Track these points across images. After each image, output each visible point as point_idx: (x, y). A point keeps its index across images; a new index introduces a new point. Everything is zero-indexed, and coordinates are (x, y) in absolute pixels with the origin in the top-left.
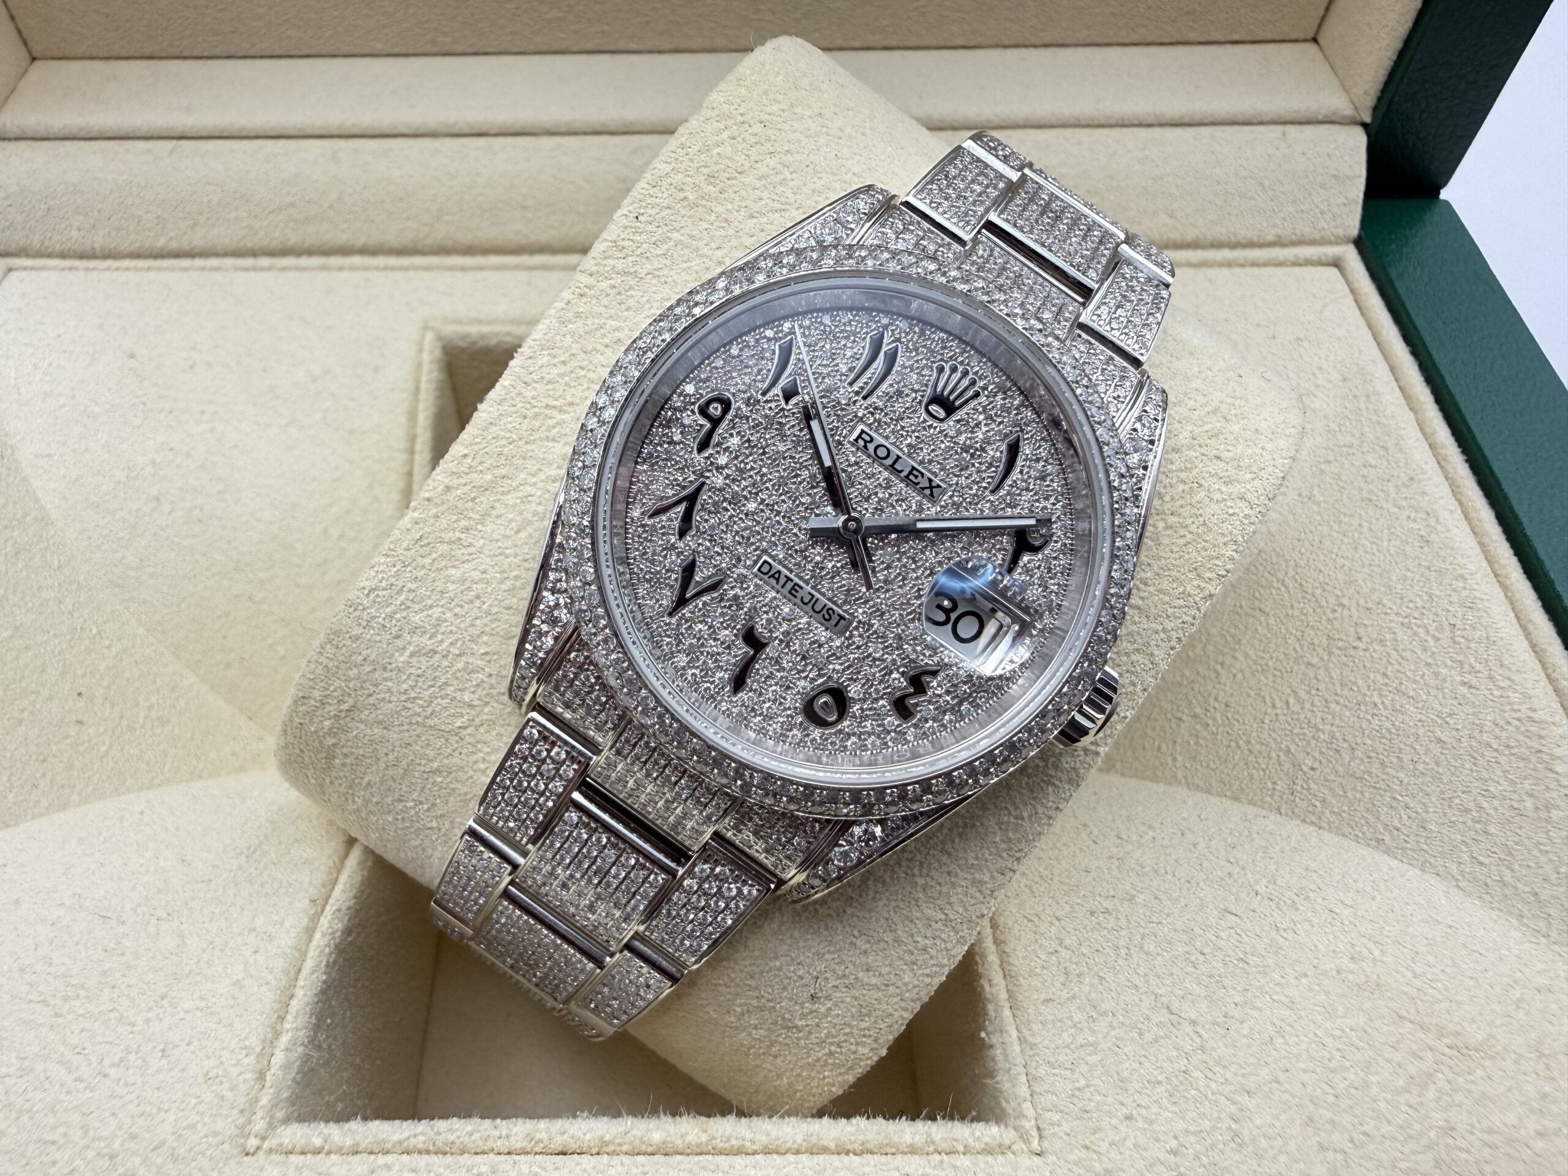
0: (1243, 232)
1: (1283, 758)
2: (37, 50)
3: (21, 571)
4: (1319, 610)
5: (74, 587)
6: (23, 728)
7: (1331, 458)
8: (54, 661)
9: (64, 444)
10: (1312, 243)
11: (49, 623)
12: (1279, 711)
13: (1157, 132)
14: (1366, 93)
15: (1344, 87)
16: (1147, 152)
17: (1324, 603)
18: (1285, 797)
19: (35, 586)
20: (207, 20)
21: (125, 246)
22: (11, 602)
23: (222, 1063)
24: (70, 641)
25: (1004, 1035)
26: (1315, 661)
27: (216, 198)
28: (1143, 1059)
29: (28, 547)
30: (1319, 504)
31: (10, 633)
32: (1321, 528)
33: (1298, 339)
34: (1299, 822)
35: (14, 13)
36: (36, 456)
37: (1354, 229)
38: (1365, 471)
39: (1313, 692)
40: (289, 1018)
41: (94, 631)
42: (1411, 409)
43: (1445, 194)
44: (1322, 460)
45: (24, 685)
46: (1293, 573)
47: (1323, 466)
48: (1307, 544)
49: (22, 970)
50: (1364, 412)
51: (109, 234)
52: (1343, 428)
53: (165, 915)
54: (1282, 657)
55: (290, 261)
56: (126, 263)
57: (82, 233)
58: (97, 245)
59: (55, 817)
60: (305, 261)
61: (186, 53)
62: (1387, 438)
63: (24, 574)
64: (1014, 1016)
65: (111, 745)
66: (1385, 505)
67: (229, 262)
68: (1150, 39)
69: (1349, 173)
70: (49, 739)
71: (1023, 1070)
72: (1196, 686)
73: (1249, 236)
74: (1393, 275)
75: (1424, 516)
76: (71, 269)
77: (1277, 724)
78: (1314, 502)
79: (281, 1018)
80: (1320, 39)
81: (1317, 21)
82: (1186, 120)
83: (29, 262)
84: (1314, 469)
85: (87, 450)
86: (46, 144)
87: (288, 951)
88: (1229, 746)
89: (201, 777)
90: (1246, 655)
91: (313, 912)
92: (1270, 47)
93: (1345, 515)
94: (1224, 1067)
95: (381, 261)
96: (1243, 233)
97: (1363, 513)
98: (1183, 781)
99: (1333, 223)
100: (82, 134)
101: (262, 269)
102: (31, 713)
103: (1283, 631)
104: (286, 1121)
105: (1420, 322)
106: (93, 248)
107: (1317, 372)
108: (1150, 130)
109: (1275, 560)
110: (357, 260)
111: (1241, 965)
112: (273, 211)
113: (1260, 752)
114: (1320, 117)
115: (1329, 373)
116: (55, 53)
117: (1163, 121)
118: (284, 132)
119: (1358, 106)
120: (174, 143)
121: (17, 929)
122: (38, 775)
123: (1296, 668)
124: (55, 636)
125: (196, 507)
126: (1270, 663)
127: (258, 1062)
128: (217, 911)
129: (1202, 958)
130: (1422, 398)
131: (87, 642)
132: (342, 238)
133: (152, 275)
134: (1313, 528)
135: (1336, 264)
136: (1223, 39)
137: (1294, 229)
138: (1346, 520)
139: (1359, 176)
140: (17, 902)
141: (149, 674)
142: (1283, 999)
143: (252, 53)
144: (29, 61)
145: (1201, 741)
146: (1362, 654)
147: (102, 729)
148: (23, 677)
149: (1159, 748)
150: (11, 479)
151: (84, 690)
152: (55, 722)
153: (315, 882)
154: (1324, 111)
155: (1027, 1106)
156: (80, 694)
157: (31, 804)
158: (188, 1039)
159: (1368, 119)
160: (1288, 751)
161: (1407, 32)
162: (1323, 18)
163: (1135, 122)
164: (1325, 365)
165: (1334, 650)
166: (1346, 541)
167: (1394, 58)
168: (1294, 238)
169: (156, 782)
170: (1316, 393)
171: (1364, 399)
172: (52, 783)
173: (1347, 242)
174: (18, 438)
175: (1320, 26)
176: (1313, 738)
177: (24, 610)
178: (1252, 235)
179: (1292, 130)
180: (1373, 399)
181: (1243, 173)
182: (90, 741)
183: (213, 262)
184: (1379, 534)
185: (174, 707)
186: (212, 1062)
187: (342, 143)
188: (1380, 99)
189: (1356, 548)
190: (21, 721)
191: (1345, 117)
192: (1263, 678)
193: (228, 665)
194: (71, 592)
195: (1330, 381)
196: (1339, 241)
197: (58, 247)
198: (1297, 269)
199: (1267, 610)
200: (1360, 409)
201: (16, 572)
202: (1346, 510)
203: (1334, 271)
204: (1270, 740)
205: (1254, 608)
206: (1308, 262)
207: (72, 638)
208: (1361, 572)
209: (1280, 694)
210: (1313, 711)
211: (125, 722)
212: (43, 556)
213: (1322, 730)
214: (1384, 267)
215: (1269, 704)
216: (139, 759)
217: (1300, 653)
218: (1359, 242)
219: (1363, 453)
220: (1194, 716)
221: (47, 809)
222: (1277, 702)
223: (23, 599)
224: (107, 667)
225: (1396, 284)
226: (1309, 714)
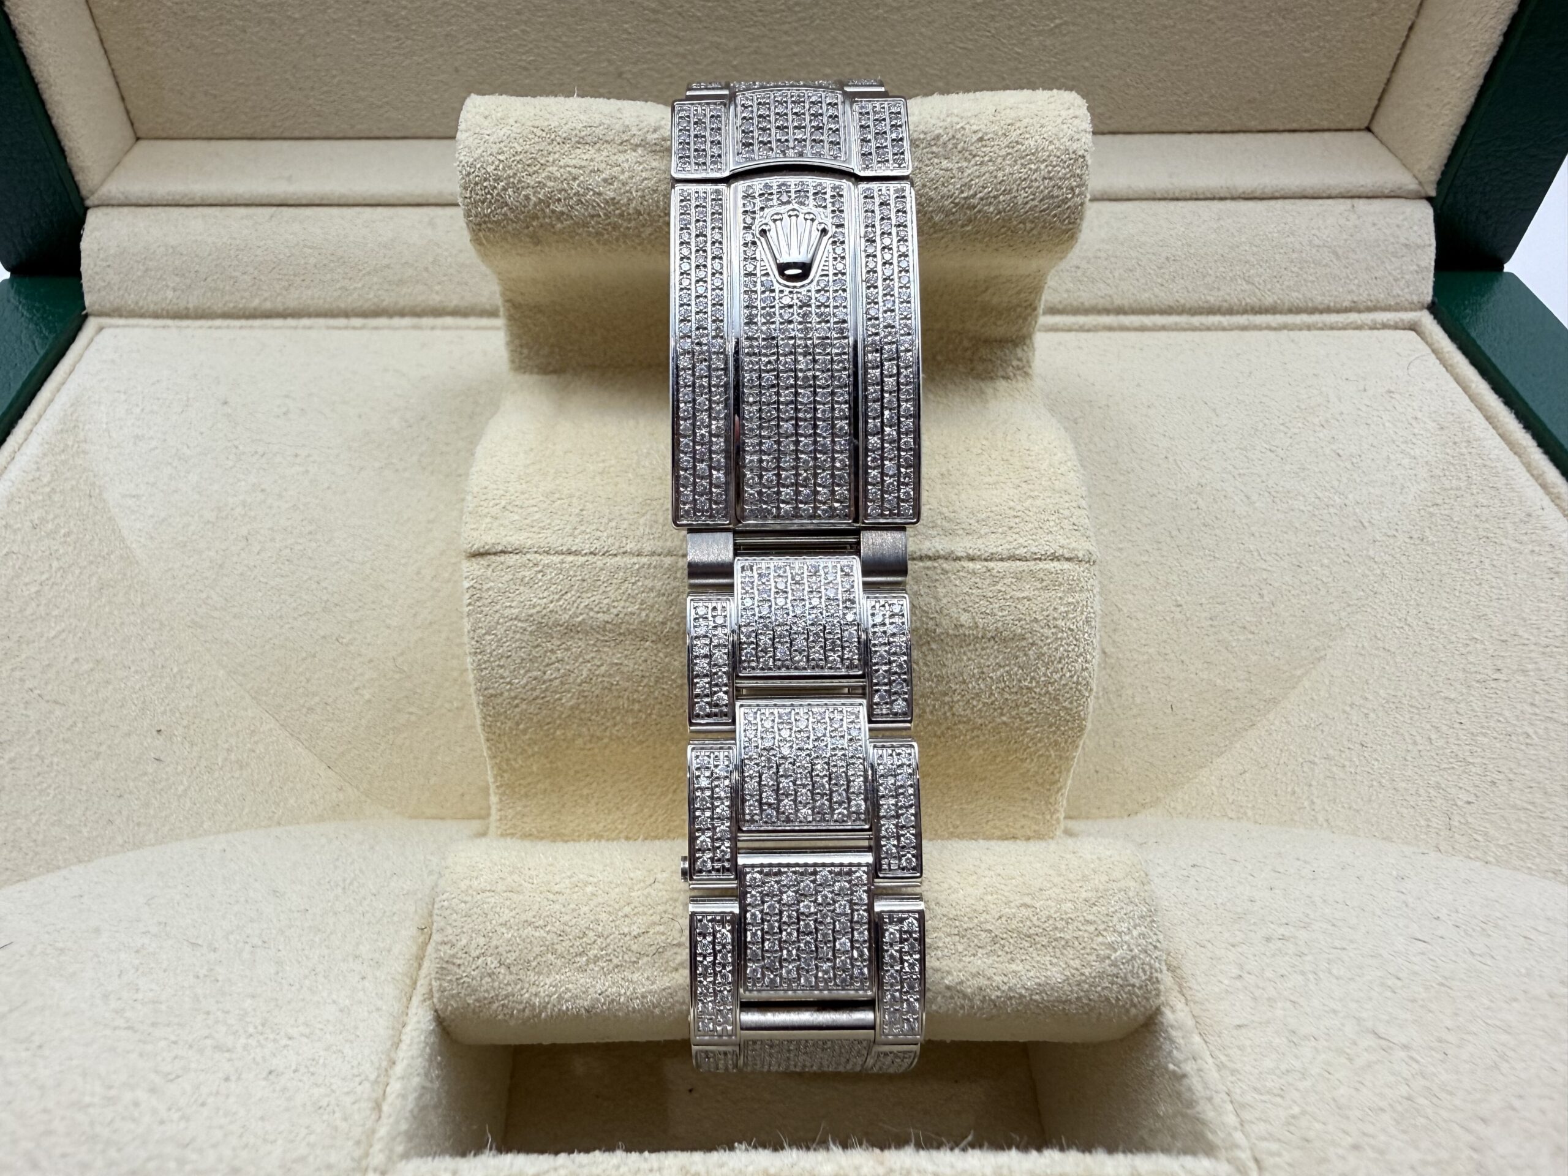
0: (1320, 298)
1: (1433, 793)
2: (142, 130)
3: (104, 606)
4: (1449, 646)
5: (156, 625)
6: (101, 762)
7: (1440, 501)
8: (134, 696)
9: (154, 485)
10: (1387, 308)
11: (130, 659)
12: (1421, 748)
13: (1229, 204)
14: (1430, 168)
15: (1404, 165)
16: (1222, 222)
17: (1453, 638)
18: (1442, 833)
19: (118, 621)
20: (311, 101)
21: (219, 307)
22: (93, 636)
23: (333, 1091)
24: (150, 679)
25: (1199, 1061)
26: (1453, 695)
27: (312, 261)
28: (1358, 1086)
29: (112, 583)
30: (1432, 545)
31: (91, 665)
32: (1438, 567)
33: (1390, 392)
34: (1462, 858)
35: (126, 95)
36: (124, 496)
37: (1429, 298)
38: (1478, 511)
39: (1457, 726)
40: (403, 1046)
41: (175, 670)
42: (1515, 453)
43: (1508, 268)
44: (1429, 504)
45: (103, 718)
46: (1415, 612)
47: (1431, 509)
48: (1426, 584)
49: (106, 997)
50: (1467, 457)
51: (204, 294)
52: (1447, 473)
53: (260, 943)
54: (1416, 693)
55: (383, 321)
56: (218, 322)
57: (178, 293)
58: (191, 306)
59: (130, 854)
60: (396, 321)
61: (286, 134)
62: (1496, 479)
63: (107, 609)
64: (1206, 1042)
65: (189, 787)
66: (1504, 542)
67: (321, 321)
68: (1212, 127)
69: (1419, 241)
70: (126, 775)
71: (1226, 1098)
72: (1326, 729)
73: (1326, 302)
74: (1473, 334)
75: (1548, 549)
76: (164, 327)
77: (1421, 761)
78: (1428, 544)
79: (396, 1045)
80: (1375, 128)
81: (1371, 111)
82: (1257, 194)
83: (121, 322)
84: (1422, 512)
85: (176, 491)
86: (148, 209)
87: (399, 977)
88: (1372, 786)
89: (279, 824)
90: (1377, 694)
91: (420, 940)
92: (1327, 135)
93: (1463, 553)
94: (1451, 1094)
95: (473, 321)
96: (1319, 300)
97: (1482, 550)
98: (1325, 825)
99: (1406, 290)
100: (186, 201)
101: (354, 328)
102: (109, 747)
103: (1414, 669)
104: (406, 1156)
105: (1508, 374)
106: (187, 309)
107: (1414, 423)
108: (1223, 203)
109: (1393, 601)
110: (449, 321)
111: (1443, 988)
112: (369, 273)
113: (1406, 790)
114: (1386, 192)
115: (1424, 423)
116: (160, 133)
117: (1235, 195)
118: (382, 201)
119: (1422, 179)
120: (274, 209)
121: (97, 956)
122: (114, 811)
123: (1433, 703)
124: (136, 672)
125: (286, 547)
126: (1404, 700)
127: (374, 1091)
128: (317, 939)
129: (1399, 983)
130: (1524, 443)
131: (168, 680)
132: (435, 299)
133: (244, 332)
134: (1430, 569)
135: (1413, 327)
136: (1281, 128)
137: (1369, 295)
138: (1466, 558)
139: (1430, 245)
140: (97, 930)
141: (229, 716)
142: (1498, 1023)
143: (351, 134)
144: (132, 140)
145: (1339, 783)
146: (1504, 685)
147: (180, 768)
148: (103, 711)
149: (1294, 793)
150: (98, 517)
151: (162, 728)
152: (132, 758)
153: (420, 911)
154: (1389, 186)
155: (1238, 1136)
156: (159, 731)
157: (106, 841)
158: (294, 1067)
159: (1433, 193)
160: (1438, 786)
161: (1469, 109)
162: (1377, 108)
163: (1209, 196)
164: (1419, 415)
165: (1474, 683)
166: (1468, 578)
167: (1457, 133)
168: (1369, 303)
169: (234, 826)
170: (1414, 440)
171: (1464, 444)
172: (128, 819)
173: (1421, 308)
174: (107, 479)
175: (1373, 116)
176: (1464, 772)
177: (106, 644)
178: (1327, 301)
179: (1361, 204)
180: (1475, 444)
181: (1316, 242)
182: (167, 779)
183: (305, 322)
184: (1503, 569)
185: (254, 751)
186: (322, 1090)
187: (439, 211)
188: (1443, 173)
189: (1480, 584)
190: (98, 755)
191: (1410, 192)
192: (1397, 716)
193: (311, 709)
194: (153, 630)
195: (1427, 430)
196: (1412, 307)
197: (152, 306)
198: (1375, 332)
199: (1393, 650)
200: (1462, 454)
201: (99, 607)
202: (1463, 549)
203: (1413, 334)
204: (1416, 777)
205: (1377, 649)
206: (1385, 326)
207: (153, 676)
208: (1489, 607)
209: (1420, 731)
210: (1459, 745)
211: (203, 763)
212: (126, 593)
213: (1473, 764)
214: (1464, 329)
215: (1410, 741)
216: (217, 801)
217: (1436, 689)
218: (1433, 308)
219: (1472, 494)
220: (1328, 758)
221: (122, 846)
222: (1418, 738)
223: (105, 634)
224: (188, 706)
225: (1479, 342)
226: (1455, 748)
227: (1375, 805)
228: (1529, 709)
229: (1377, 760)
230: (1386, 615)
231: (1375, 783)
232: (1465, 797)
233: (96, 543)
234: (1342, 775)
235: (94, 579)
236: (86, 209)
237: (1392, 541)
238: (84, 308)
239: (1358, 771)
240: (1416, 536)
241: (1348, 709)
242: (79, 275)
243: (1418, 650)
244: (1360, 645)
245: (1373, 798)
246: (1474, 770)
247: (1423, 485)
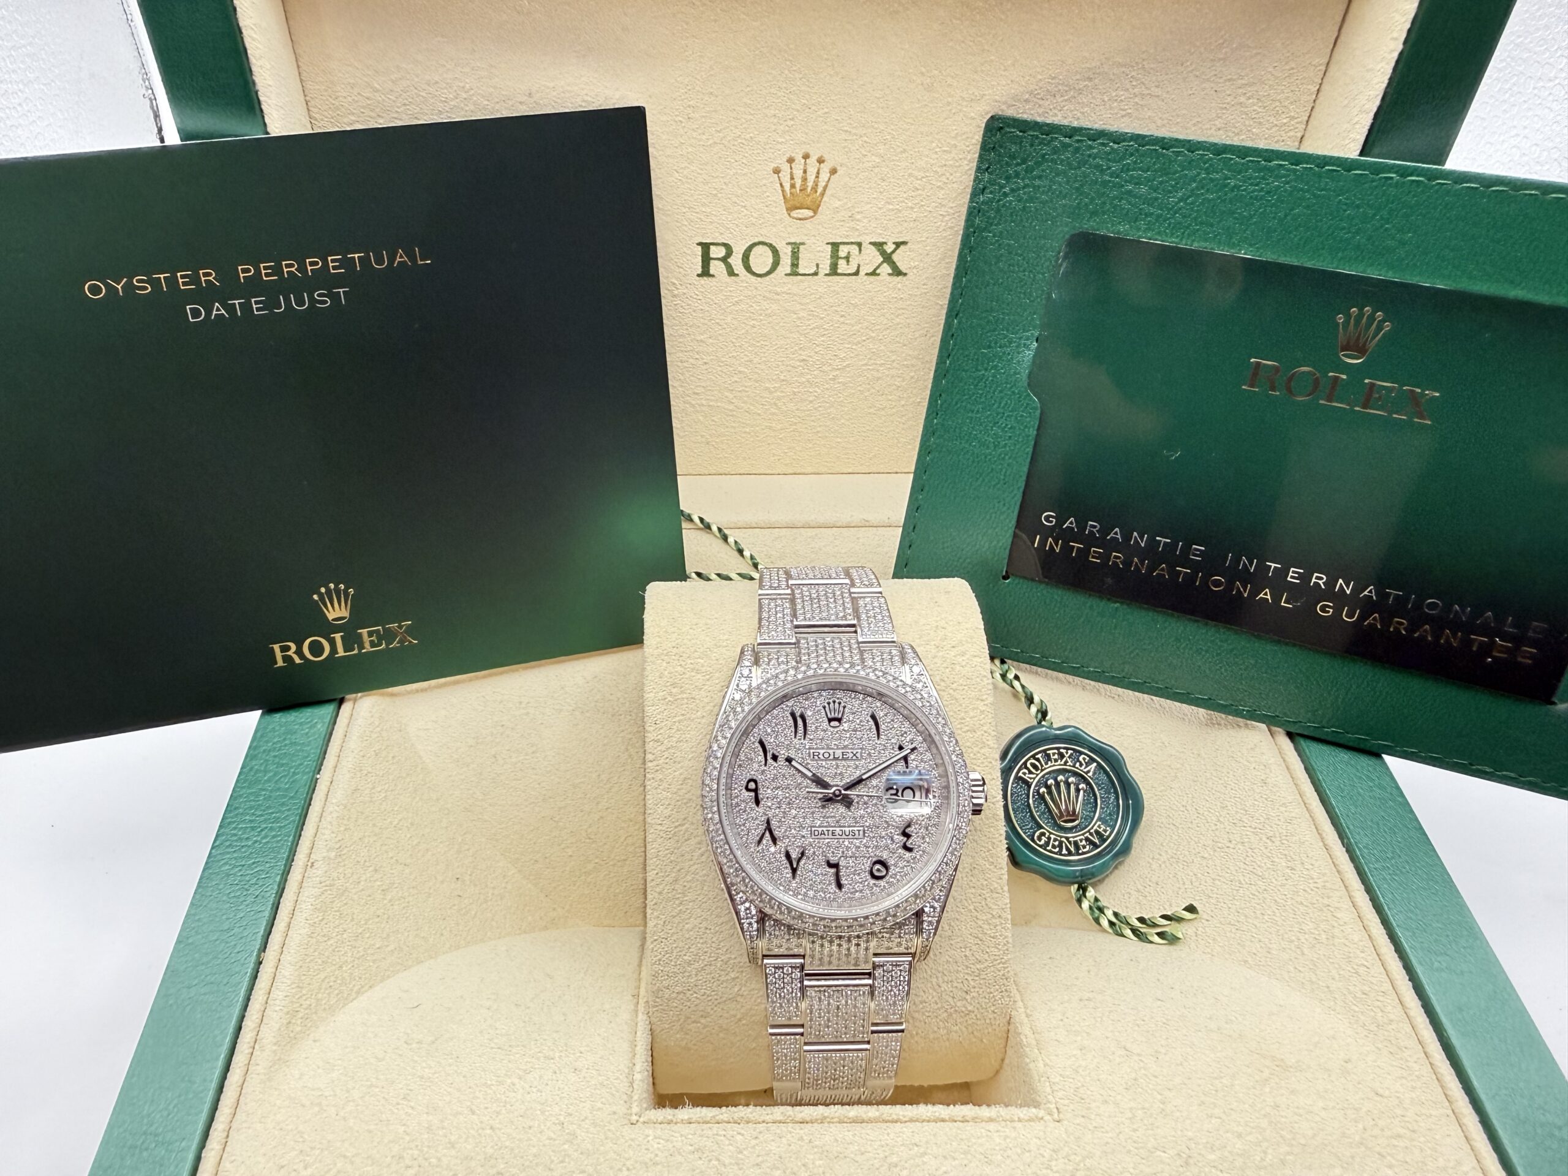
4: (1207, 825)
25: (1036, 1062)
26: (1206, 855)
54: (1187, 853)
71: (1047, 1079)
103: (1187, 837)
123: (1195, 860)
126: (1181, 857)
127: (628, 1079)
146: (1232, 851)
147: (471, 901)
151: (459, 876)
155: (1050, 1097)
156: (457, 880)
157: (442, 945)
165: (1217, 849)
166: (1220, 782)
182: (466, 907)
184: (1239, 778)
189: (1226, 786)
208: (1229, 802)
211: (482, 898)
216: (493, 920)
217: (1198, 850)
220: (1138, 891)
221: (450, 947)
226: (1204, 888)
228: (1242, 865)
234: (1145, 902)
241: (1151, 861)
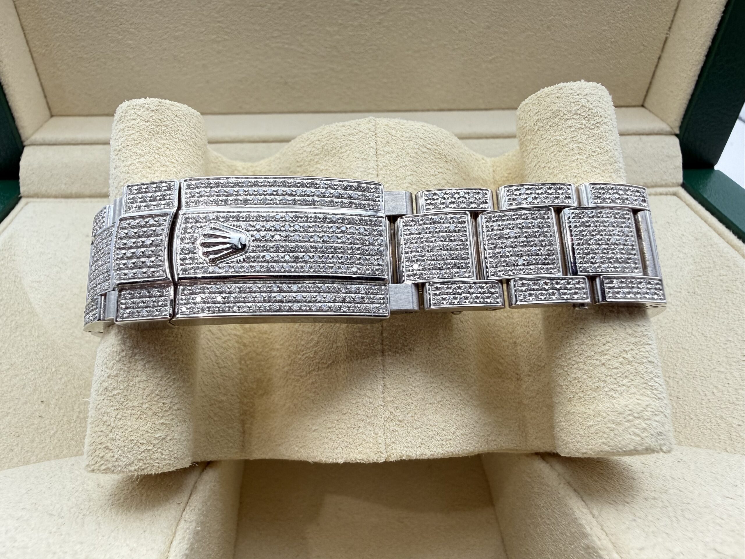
1: (719, 421)
2: (54, 112)
3: (18, 336)
4: (716, 345)
5: (45, 347)
6: (9, 418)
7: (701, 274)
8: (30, 383)
9: (48, 276)
10: (662, 186)
11: (29, 363)
12: (709, 397)
14: (675, 120)
15: (663, 120)
17: (718, 341)
18: (727, 442)
19: (25, 344)
21: (87, 192)
22: (10, 351)
24: (39, 374)
26: (722, 370)
29: (23, 325)
30: (700, 295)
31: (8, 367)
32: (705, 306)
34: (740, 455)
35: (47, 94)
36: (32, 282)
37: (681, 180)
38: (721, 278)
39: (727, 385)
41: (54, 370)
42: (736, 250)
44: (696, 276)
45: (12, 394)
46: (696, 329)
47: (697, 278)
48: (700, 315)
50: (712, 252)
51: (80, 186)
52: (703, 260)
54: (702, 370)
57: (67, 186)
58: (73, 192)
59: (21, 468)
62: (728, 262)
63: (19, 338)
65: (57, 431)
66: (737, 292)
69: (674, 154)
70: (22, 425)
74: (706, 196)
76: (59, 202)
77: (710, 405)
78: (697, 295)
80: (646, 105)
81: (643, 97)
83: (38, 200)
84: (693, 280)
85: (60, 279)
86: (55, 147)
88: (685, 419)
90: (682, 371)
92: (623, 108)
93: (717, 299)
97: (727, 297)
99: (670, 177)
100: (73, 142)
102: (14, 410)
103: (700, 357)
105: (725, 213)
106: (71, 193)
107: (683, 237)
109: (684, 324)
113: (704, 420)
114: (656, 132)
115: (688, 237)
116: (63, 113)
119: (672, 126)
123: (712, 374)
124: (32, 370)
126: (696, 373)
130: (739, 245)
131: (49, 375)
134: (701, 307)
135: (675, 194)
138: (718, 301)
139: (679, 156)
141: (81, 394)
144: (49, 117)
147: (52, 421)
148: (12, 390)
150: (18, 292)
151: (44, 400)
152: (27, 416)
154: (657, 129)
156: (42, 401)
157: (8, 460)
159: (678, 132)
160: (721, 418)
161: (692, 91)
162: (646, 96)
164: (685, 234)
165: (732, 363)
166: (721, 310)
168: (653, 184)
170: (684, 246)
171: (710, 246)
172: (21, 449)
173: (678, 185)
174: (24, 273)
175: (644, 100)
177: (17, 356)
179: (644, 138)
180: (715, 246)
182: (46, 427)
184: (739, 305)
188: (682, 123)
189: (728, 313)
190: (8, 414)
191: (667, 132)
192: (694, 381)
194: (43, 349)
195: (690, 241)
196: (673, 185)
197: (54, 193)
198: (657, 197)
199: (687, 348)
200: (709, 251)
201: (15, 337)
203: (675, 198)
204: (709, 413)
205: (679, 348)
206: (661, 194)
207: (41, 373)
208: (734, 324)
209: (708, 389)
210: (729, 395)
211: (65, 419)
212: (30, 330)
213: (738, 405)
214: (700, 194)
215: (702, 394)
216: (72, 439)
217: (713, 367)
218: (683, 186)
219: (717, 270)
221: (17, 463)
222: (707, 393)
223: (17, 351)
224: (59, 389)
225: (709, 200)
226: (728, 397)
227: (689, 429)
229: (686, 405)
230: (681, 331)
231: (687, 417)
232: (736, 422)
233: (16, 305)
235: (13, 323)
236: (23, 147)
237: (679, 294)
238: (19, 193)
239: (677, 411)
240: (691, 291)
241: (667, 379)
242: (18, 178)
243: (701, 347)
244: (670, 347)
245: (688, 425)
246: (739, 408)
247: (691, 267)
